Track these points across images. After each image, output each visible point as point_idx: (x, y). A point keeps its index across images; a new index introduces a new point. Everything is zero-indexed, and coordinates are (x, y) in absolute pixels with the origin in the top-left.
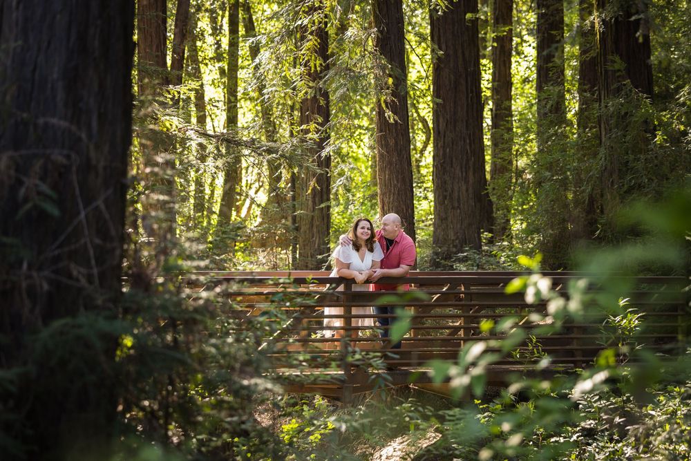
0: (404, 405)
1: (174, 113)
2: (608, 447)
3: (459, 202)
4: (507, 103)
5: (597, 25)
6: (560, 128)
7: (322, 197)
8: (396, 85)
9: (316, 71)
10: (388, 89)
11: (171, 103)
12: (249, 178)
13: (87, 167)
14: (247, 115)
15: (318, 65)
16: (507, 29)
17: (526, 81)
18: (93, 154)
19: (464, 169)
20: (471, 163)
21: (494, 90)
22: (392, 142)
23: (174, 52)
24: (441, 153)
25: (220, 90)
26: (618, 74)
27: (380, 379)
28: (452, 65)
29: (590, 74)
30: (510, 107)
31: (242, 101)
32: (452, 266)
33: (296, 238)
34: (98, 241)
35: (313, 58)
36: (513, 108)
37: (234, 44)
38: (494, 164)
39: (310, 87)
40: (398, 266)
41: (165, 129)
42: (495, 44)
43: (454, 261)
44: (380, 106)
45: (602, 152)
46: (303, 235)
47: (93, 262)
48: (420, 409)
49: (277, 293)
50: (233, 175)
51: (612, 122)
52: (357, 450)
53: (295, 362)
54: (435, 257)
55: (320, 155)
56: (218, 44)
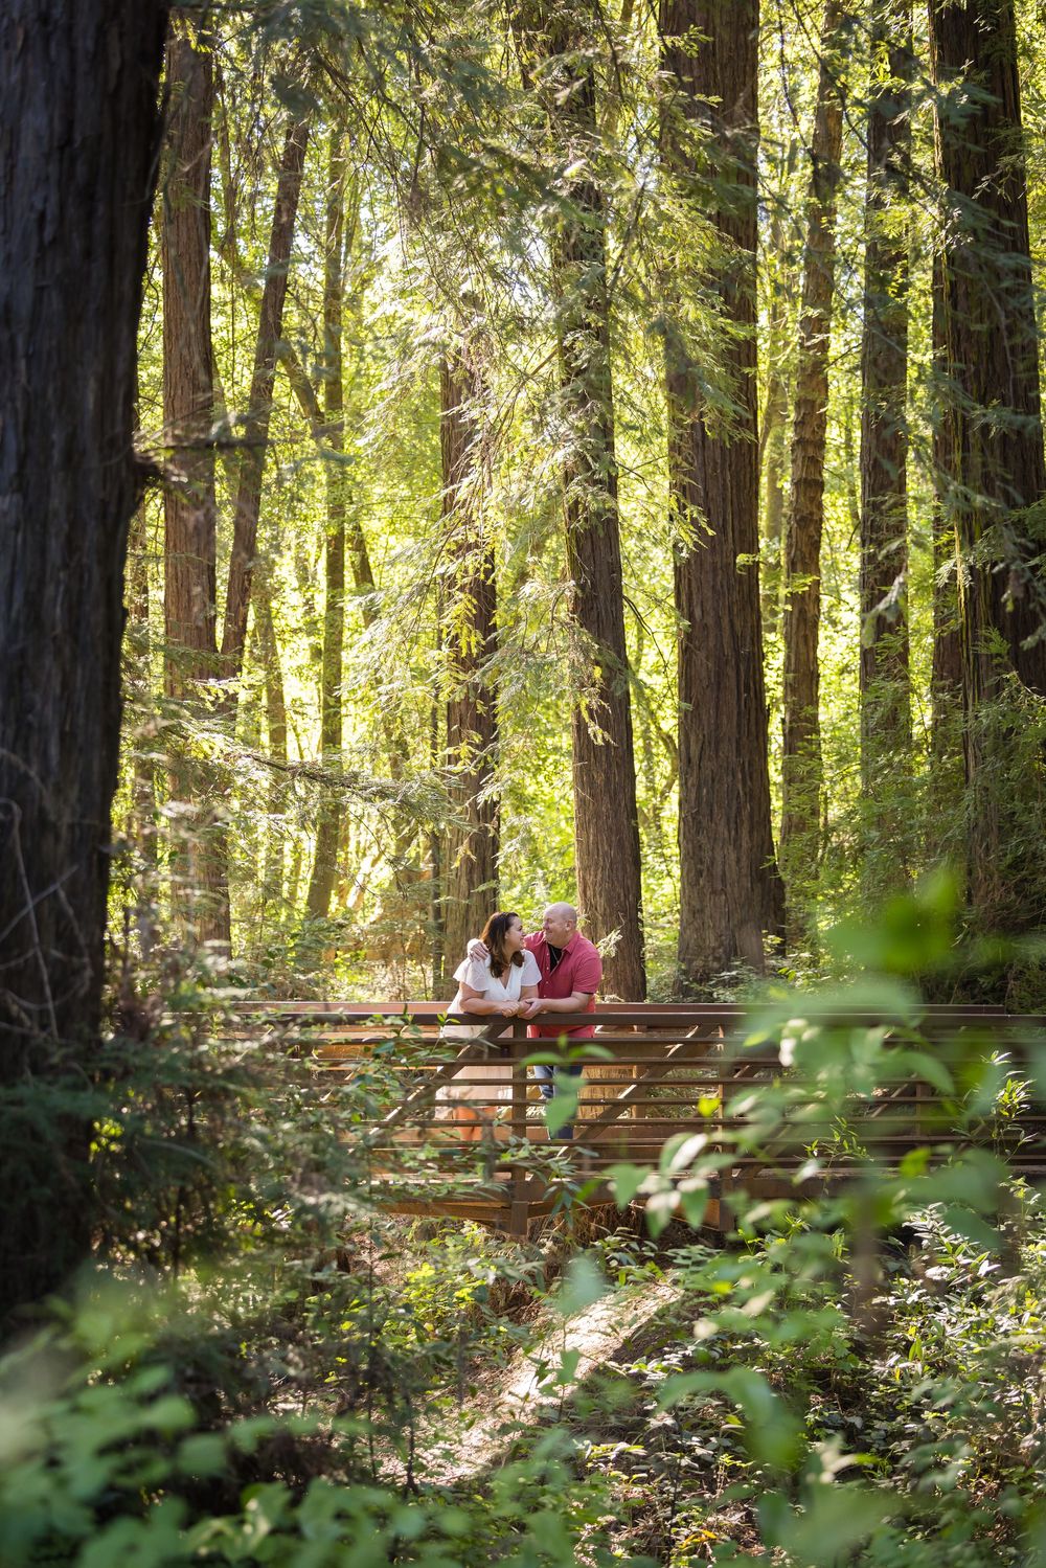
0: (608, 1239)
1: (218, 728)
2: (968, 1315)
3: (723, 880)
4: (809, 709)
5: (960, 577)
6: (897, 753)
7: (484, 871)
8: (607, 679)
9: (470, 654)
10: (593, 685)
11: (212, 709)
12: (362, 839)
13: (41, 825)
14: (356, 728)
15: (473, 644)
16: (808, 581)
17: (844, 670)
18: (49, 803)
19: (732, 825)
20: (745, 813)
21: (790, 687)
22: (600, 779)
23: (228, 620)
24: (693, 796)
25: (312, 685)
26: (995, 661)
27: (564, 1193)
28: (711, 644)
29: (951, 658)
30: (815, 716)
31: (350, 705)
32: (711, 994)
33: (439, 945)
34: (56, 954)
35: (465, 631)
36: (821, 718)
37: (333, 607)
38: (788, 816)
39: (459, 682)
40: (569, 995)
41: (201, 756)
42: (789, 607)
43: (715, 986)
44: (579, 715)
45: (969, 795)
46: (451, 939)
47: (48, 991)
48: (634, 1245)
49: (385, 1040)
50: (331, 836)
51: (987, 744)
52: (537, 1316)
53: (411, 1164)
54: (683, 977)
55: (475, 800)
56: (310, 607)
